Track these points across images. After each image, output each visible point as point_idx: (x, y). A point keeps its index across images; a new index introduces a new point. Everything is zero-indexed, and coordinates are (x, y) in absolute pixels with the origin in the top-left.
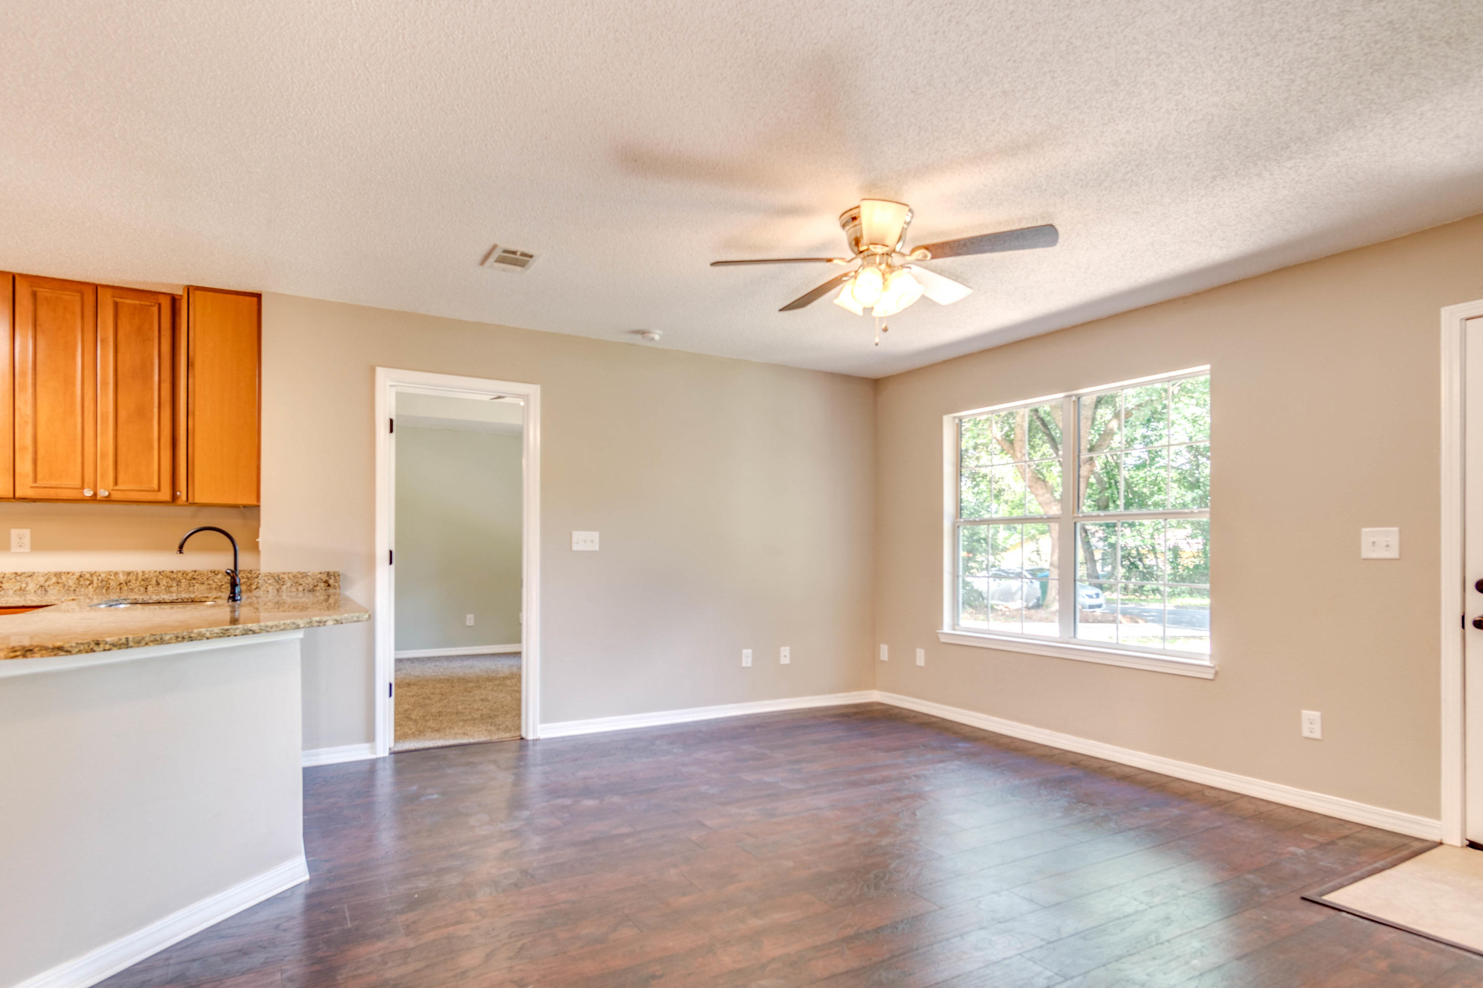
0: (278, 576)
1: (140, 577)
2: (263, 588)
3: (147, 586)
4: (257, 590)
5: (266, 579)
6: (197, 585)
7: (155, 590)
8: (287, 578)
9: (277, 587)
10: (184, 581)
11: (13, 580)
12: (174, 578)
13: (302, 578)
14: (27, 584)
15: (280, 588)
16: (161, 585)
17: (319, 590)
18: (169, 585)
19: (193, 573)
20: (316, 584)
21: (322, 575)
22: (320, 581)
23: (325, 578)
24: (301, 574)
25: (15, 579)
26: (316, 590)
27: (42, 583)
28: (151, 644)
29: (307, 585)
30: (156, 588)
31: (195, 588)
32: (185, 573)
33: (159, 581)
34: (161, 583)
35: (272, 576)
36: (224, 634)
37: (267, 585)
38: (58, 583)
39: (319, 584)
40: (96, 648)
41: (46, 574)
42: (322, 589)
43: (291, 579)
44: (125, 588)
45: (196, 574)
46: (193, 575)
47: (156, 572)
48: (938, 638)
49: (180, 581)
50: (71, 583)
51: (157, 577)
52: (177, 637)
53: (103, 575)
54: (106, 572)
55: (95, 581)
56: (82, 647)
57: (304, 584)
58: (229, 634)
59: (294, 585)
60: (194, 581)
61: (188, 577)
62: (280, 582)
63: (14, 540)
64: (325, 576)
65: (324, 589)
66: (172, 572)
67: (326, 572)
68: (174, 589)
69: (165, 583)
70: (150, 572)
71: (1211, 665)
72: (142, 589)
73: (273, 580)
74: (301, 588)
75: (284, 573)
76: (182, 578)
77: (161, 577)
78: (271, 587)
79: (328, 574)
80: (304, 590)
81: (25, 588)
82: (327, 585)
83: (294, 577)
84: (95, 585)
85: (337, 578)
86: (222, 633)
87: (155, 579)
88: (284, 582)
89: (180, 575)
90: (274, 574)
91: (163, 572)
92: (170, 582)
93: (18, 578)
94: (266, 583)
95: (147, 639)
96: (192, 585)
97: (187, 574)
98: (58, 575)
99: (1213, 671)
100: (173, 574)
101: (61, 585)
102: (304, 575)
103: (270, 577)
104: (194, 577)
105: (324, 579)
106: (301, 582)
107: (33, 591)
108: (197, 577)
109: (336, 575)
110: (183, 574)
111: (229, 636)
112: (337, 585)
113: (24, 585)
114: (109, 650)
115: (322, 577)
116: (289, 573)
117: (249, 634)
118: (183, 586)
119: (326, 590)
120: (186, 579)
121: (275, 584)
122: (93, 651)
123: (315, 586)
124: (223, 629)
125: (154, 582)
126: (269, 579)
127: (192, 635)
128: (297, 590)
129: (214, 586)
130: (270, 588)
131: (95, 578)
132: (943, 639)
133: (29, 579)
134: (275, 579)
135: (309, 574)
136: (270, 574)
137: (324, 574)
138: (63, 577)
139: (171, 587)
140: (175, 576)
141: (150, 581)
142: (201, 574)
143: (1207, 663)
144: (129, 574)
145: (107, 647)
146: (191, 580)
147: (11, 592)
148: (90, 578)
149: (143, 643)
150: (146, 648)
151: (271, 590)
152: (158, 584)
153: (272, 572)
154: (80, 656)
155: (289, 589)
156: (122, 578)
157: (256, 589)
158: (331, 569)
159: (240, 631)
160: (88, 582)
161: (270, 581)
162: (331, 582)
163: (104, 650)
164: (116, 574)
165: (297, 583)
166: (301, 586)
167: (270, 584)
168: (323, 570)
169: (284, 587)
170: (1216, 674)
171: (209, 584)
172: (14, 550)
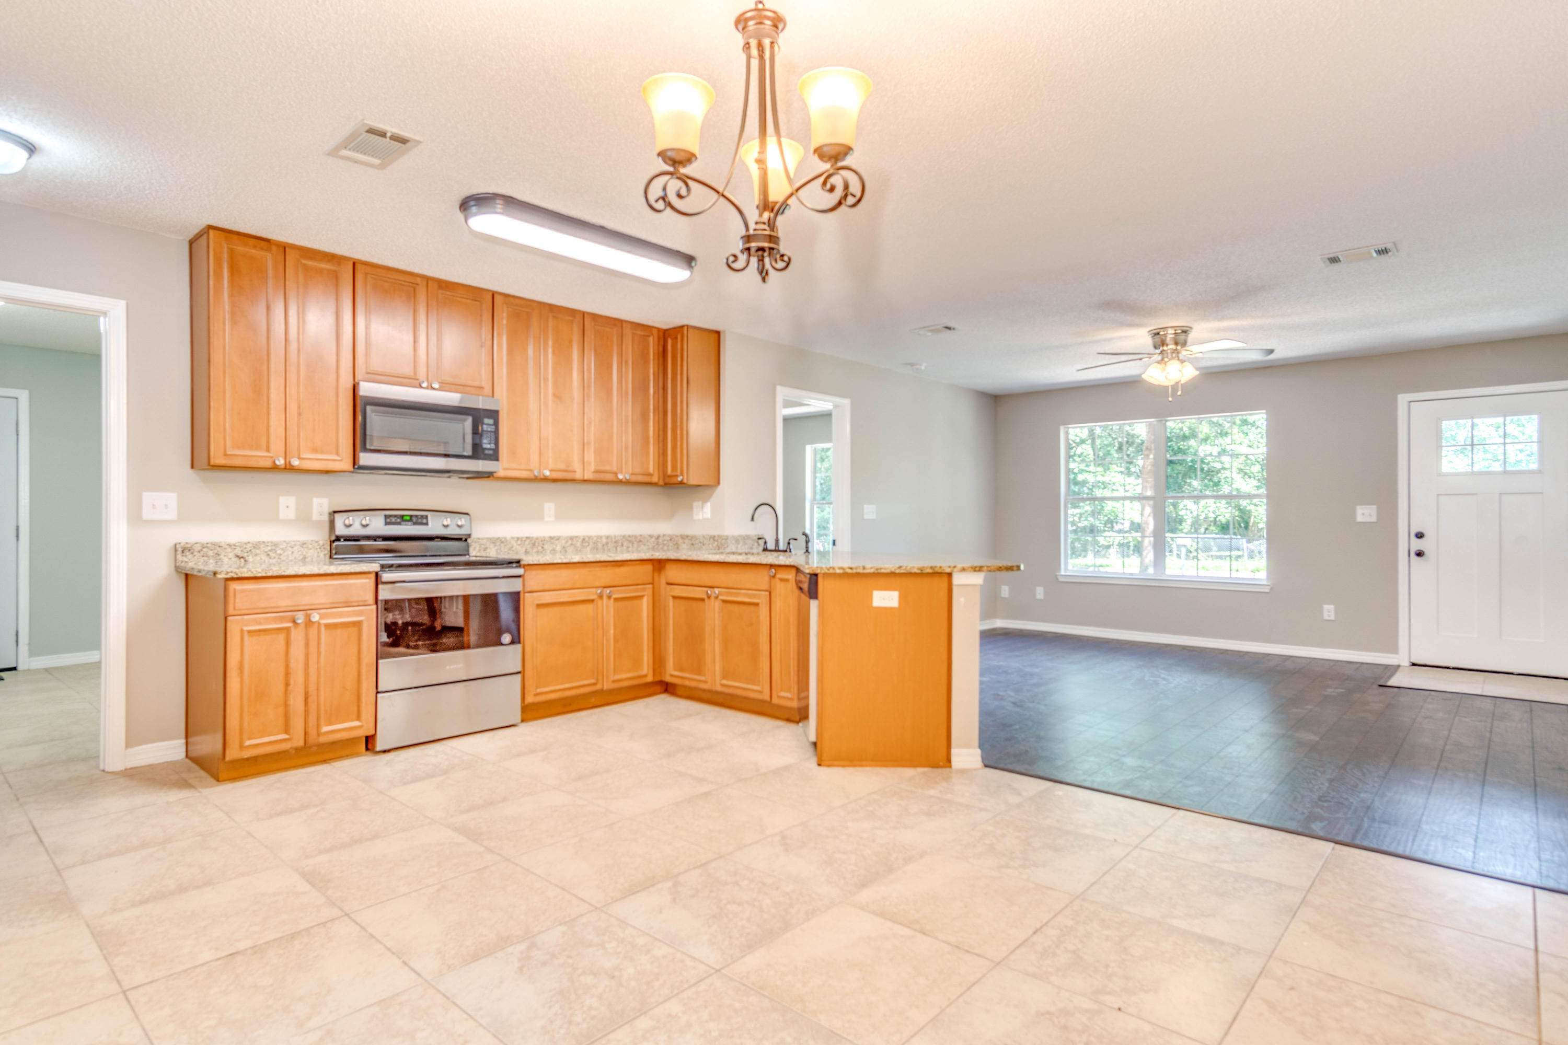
1: (614, 540)
32: (636, 537)
44: (606, 548)
48: (1057, 579)
49: (633, 543)
50: (578, 544)
53: (595, 538)
54: (595, 536)
55: (591, 543)
60: (640, 543)
61: (638, 540)
62: (737, 542)
63: (546, 512)
66: (629, 536)
68: (630, 549)
70: (618, 536)
71: (1269, 584)
72: (614, 549)
77: (624, 540)
84: (591, 546)
87: (621, 541)
89: (633, 538)
91: (624, 536)
93: (552, 541)
96: (640, 546)
98: (572, 538)
99: (1269, 587)
107: (559, 550)
108: (642, 540)
113: (555, 546)
118: (635, 547)
120: (636, 541)
125: (620, 544)
129: (651, 546)
131: (591, 541)
132: (1061, 579)
133: (557, 542)
136: (733, 536)
138: (574, 540)
140: (630, 539)
143: (1265, 583)
144: (607, 537)
147: (548, 551)
152: (622, 545)
156: (604, 540)
160: (587, 544)
161: (733, 542)
164: (601, 537)
165: (745, 542)
166: (747, 545)
170: (1271, 589)
171: (648, 546)
172: (546, 519)
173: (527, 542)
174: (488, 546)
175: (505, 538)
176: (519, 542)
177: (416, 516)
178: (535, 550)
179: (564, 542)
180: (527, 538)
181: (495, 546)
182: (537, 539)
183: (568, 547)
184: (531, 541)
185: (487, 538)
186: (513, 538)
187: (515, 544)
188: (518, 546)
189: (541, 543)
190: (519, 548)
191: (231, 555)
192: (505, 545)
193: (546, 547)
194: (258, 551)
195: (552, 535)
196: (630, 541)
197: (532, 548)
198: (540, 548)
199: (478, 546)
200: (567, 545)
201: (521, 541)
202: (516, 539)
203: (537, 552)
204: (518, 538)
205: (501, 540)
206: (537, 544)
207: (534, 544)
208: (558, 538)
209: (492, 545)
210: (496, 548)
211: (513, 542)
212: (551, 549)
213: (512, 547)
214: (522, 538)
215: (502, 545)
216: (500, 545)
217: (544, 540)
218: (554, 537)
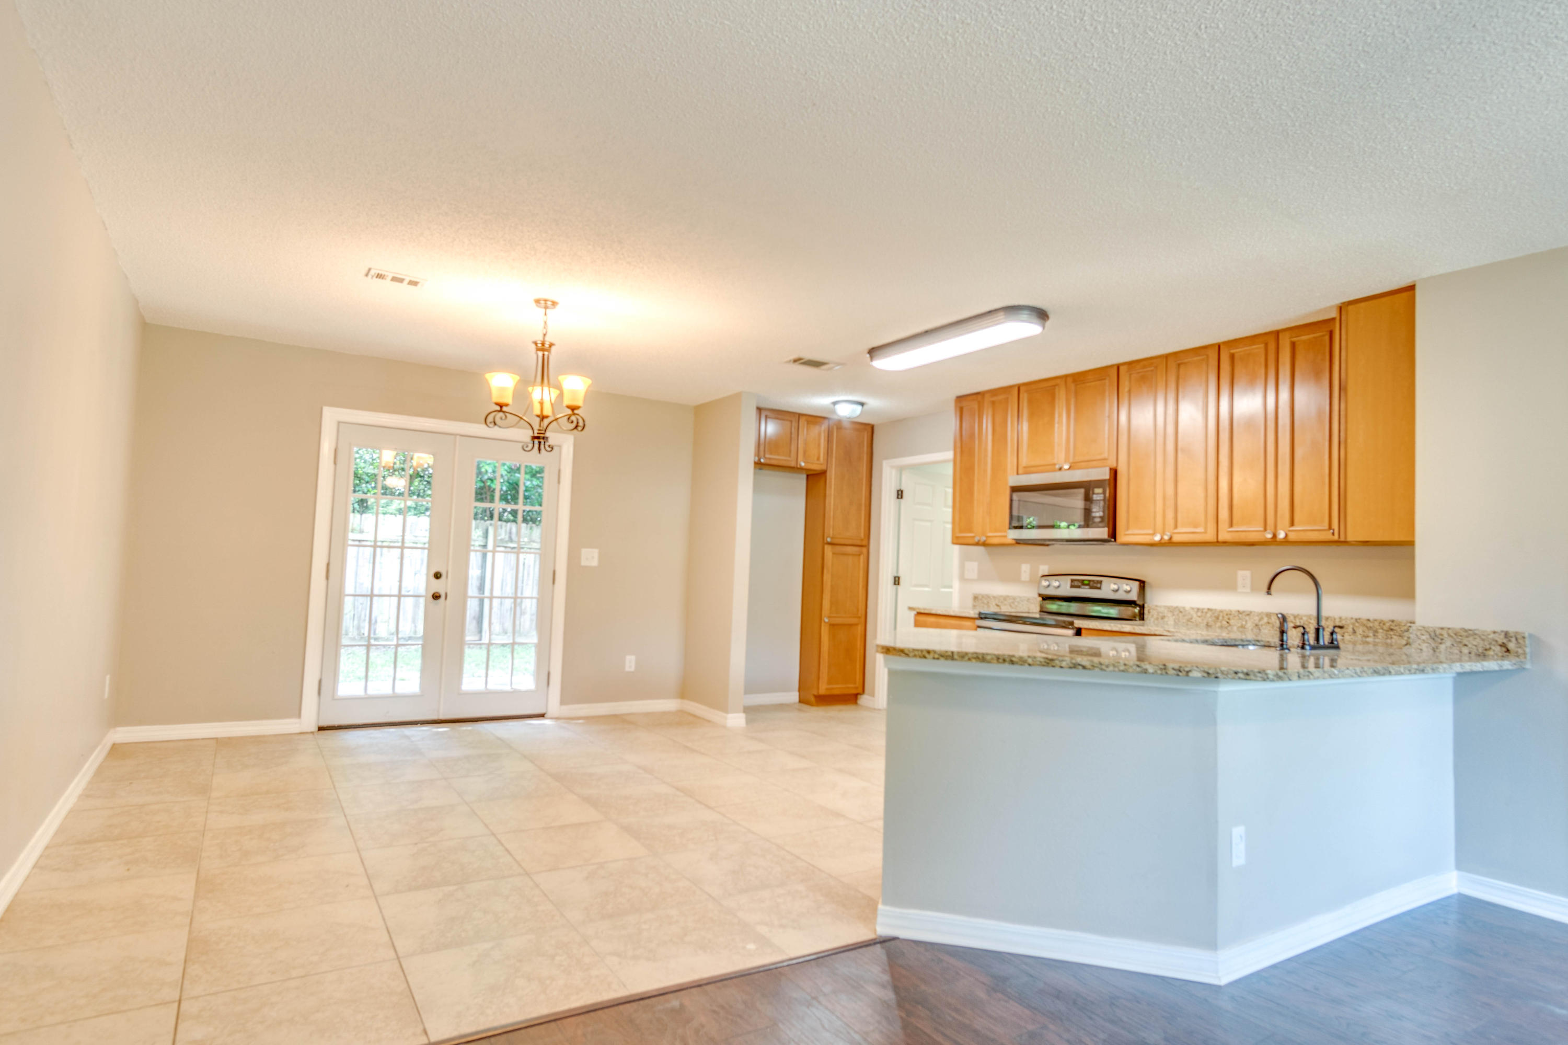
0: (1435, 631)
2: (1415, 645)
3: (1344, 633)
4: (1408, 646)
5: (1419, 633)
6: (1394, 637)
7: (1352, 638)
8: (1446, 635)
9: (1433, 645)
10: (1381, 631)
11: (1237, 618)
12: (1371, 627)
13: (1467, 637)
14: (1246, 621)
15: (1437, 648)
16: (1358, 634)
17: (1493, 656)
18: (1365, 634)
19: (1390, 623)
20: (1488, 647)
21: (1497, 635)
22: (1494, 643)
23: (1501, 639)
24: (1466, 631)
25: (1238, 616)
26: (1488, 655)
27: (1257, 622)
28: (974, 660)
29: (1474, 647)
30: (1352, 637)
31: (1393, 640)
32: (1382, 622)
33: (1355, 629)
34: (1357, 631)
35: (1427, 632)
36: (1048, 663)
37: (1419, 641)
38: (1269, 623)
39: (1493, 648)
40: (927, 655)
41: (1260, 614)
42: (1497, 655)
43: (1452, 637)
45: (1394, 624)
46: (1391, 625)
47: (1352, 618)
49: (1376, 632)
51: (1353, 624)
52: (998, 659)
53: (1305, 618)
54: (1305, 616)
56: (916, 653)
57: (1470, 646)
58: (1054, 664)
59: (1455, 645)
60: (1391, 633)
61: (1385, 628)
62: (1436, 639)
63: (1240, 581)
64: (1502, 636)
65: (1500, 654)
66: (1369, 620)
67: (1502, 631)
69: (1361, 632)
70: (1346, 619)
73: (1428, 637)
74: (1465, 650)
75: (1442, 629)
76: (1378, 627)
77: (1357, 624)
78: (1426, 645)
79: (1506, 634)
80: (1470, 653)
81: (1245, 625)
82: (1504, 649)
83: (1456, 634)
85: (1521, 641)
86: (1045, 662)
87: (1351, 626)
88: (1442, 639)
89: (1376, 624)
90: (1429, 628)
91: (1359, 619)
92: (1367, 631)
93: (1240, 616)
94: (1419, 639)
95: (970, 656)
96: (1389, 636)
97: (1384, 624)
100: (1369, 622)
101: (1271, 625)
102: (1471, 633)
103: (1423, 632)
104: (1392, 627)
105: (1500, 642)
106: (1465, 642)
107: (1250, 628)
108: (1395, 628)
109: (1519, 638)
110: (1380, 623)
111: (1053, 666)
112: (1520, 651)
113: (1244, 623)
114: (938, 659)
115: (1498, 640)
116: (1449, 629)
117: (1078, 668)
118: (1380, 637)
119: (1503, 656)
120: (1382, 629)
121: (1430, 641)
122: (925, 657)
123: (1486, 650)
124: (1047, 658)
125: (1350, 630)
126: (1423, 635)
127: (1014, 659)
128: (1461, 652)
130: (1424, 646)
133: (1247, 618)
134: (1430, 635)
135: (1477, 632)
136: (1424, 628)
137: (1500, 635)
139: (1368, 637)
140: (1371, 625)
141: (1347, 628)
142: (1399, 625)
145: (936, 656)
146: (1387, 631)
147: (1235, 628)
148: (1294, 621)
149: (966, 658)
150: (969, 663)
151: (1425, 649)
152: (1354, 632)
153: (1426, 625)
154: (914, 660)
155: (1449, 650)
157: (1406, 645)
158: (1512, 629)
159: (1068, 664)
161: (1424, 637)
162: (1512, 646)
163: (934, 658)
165: (1460, 642)
166: (1465, 647)
167: (1424, 640)
168: (1498, 629)
169: (1442, 647)
172: (1239, 590)
173: (1209, 615)
174: (1165, 615)
175: (1184, 608)
176: (1199, 614)
177: (1093, 581)
178: (1218, 624)
179: (1257, 618)
180: (1209, 609)
181: (1174, 615)
182: (1221, 611)
183: (1262, 625)
184: (1213, 613)
185: (1165, 607)
186: (1193, 609)
187: (1195, 616)
188: (1198, 618)
189: (1226, 617)
190: (1200, 620)
191: (994, 604)
192: (1184, 616)
193: (1232, 622)
194: (1005, 602)
195: (1241, 609)
196: (1370, 628)
197: (1215, 622)
198: (1224, 623)
199: (1156, 613)
200: (1262, 622)
201: (1202, 612)
202: (1196, 610)
203: (1221, 627)
204: (1198, 609)
205: (1179, 610)
206: (1221, 618)
207: (1217, 618)
208: (1249, 614)
209: (1170, 615)
210: (1174, 617)
211: (1192, 612)
212: (1239, 625)
213: (1191, 618)
214: (1203, 609)
215: (1181, 615)
216: (1178, 615)
217: (1230, 614)
218: (1244, 612)
